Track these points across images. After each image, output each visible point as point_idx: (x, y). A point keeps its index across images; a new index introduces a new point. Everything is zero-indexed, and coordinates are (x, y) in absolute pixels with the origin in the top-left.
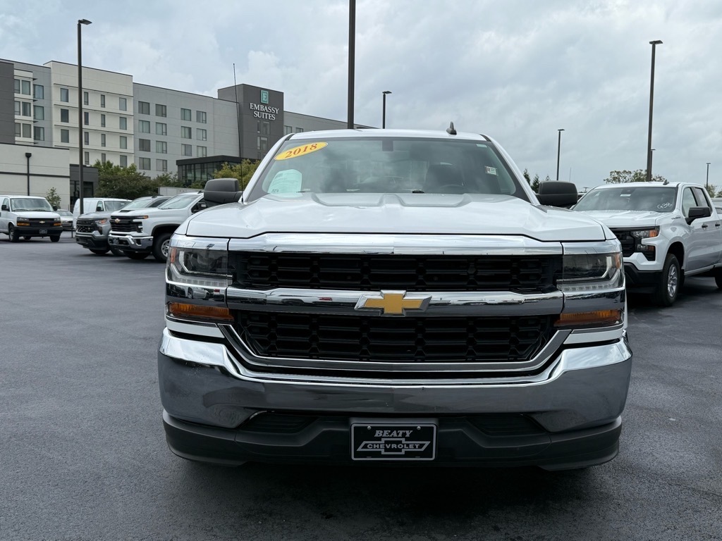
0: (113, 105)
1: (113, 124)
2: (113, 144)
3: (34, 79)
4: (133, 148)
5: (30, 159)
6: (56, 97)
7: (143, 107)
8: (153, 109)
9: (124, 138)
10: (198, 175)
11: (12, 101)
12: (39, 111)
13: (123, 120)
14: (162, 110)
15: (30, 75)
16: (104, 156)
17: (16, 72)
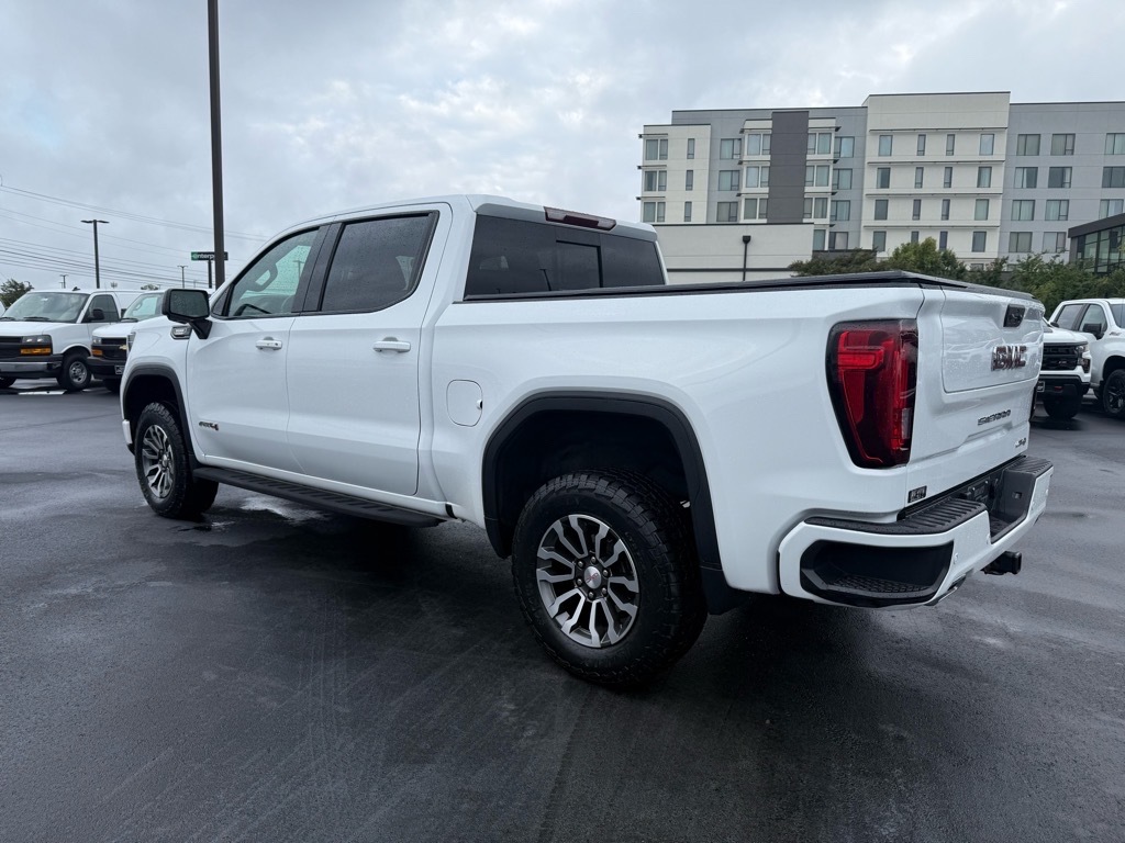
0: (968, 149)
1: (965, 181)
2: (963, 213)
3: (837, 129)
4: (999, 218)
5: (749, 246)
6: (872, 151)
7: (1028, 143)
8: (1046, 143)
9: (983, 201)
10: (1104, 256)
11: (803, 166)
12: (845, 175)
13: (984, 169)
14: (1066, 143)
15: (832, 123)
16: (944, 236)
17: (812, 123)
